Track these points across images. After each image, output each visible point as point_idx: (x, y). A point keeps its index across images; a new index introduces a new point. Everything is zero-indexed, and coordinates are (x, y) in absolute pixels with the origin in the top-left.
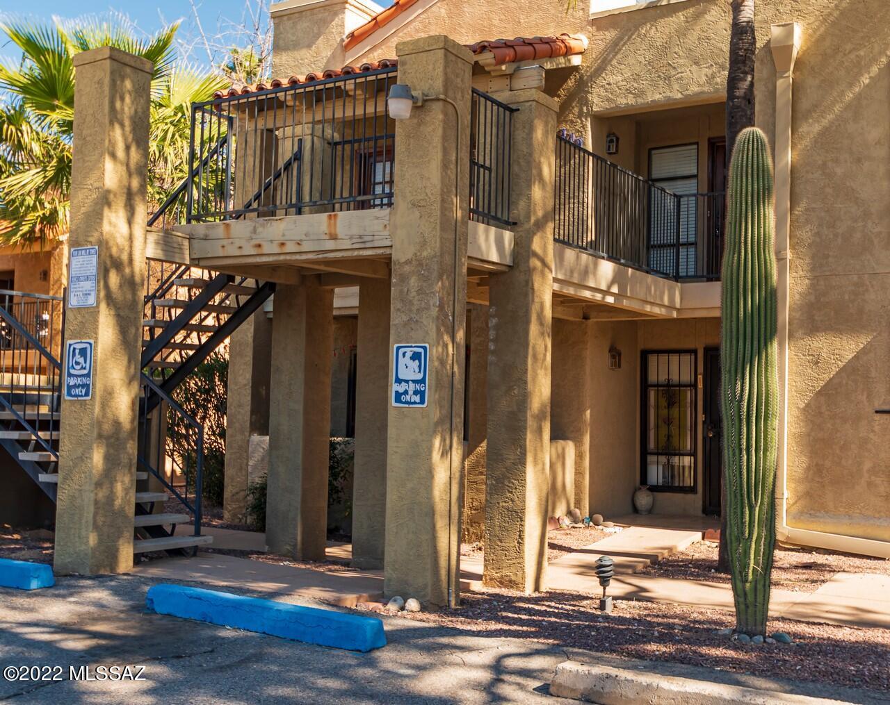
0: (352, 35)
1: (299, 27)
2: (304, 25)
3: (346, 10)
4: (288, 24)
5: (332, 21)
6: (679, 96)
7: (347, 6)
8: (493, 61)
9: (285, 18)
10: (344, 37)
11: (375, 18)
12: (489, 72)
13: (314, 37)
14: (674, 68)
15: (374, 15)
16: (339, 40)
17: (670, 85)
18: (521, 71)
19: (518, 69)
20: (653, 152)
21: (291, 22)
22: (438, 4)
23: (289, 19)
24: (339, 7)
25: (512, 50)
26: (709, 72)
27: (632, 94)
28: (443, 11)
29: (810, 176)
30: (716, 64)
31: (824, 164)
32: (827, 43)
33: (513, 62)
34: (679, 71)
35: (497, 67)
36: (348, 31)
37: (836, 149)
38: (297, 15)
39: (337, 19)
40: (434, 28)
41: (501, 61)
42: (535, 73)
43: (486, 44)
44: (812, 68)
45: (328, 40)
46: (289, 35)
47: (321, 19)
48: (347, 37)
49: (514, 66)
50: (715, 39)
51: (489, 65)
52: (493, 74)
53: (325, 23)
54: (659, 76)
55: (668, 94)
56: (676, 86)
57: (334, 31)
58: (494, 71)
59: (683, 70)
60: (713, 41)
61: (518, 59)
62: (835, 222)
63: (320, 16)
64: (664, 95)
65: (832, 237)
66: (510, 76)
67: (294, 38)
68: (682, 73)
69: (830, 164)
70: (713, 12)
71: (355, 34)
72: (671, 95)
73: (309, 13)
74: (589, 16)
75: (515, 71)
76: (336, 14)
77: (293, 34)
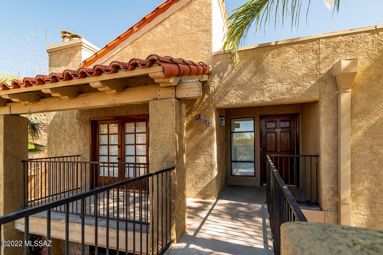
0: (85, 61)
1: (60, 57)
2: (63, 56)
3: (82, 49)
4: (56, 56)
5: (76, 54)
6: (269, 100)
7: (83, 47)
8: (162, 74)
9: (54, 53)
10: (81, 63)
11: (96, 53)
12: (158, 84)
13: (67, 62)
14: (266, 84)
15: (96, 52)
16: (79, 64)
17: (263, 94)
18: (183, 84)
19: (180, 82)
20: (232, 120)
21: (57, 55)
22: (128, 47)
23: (55, 54)
24: (78, 48)
25: (176, 66)
26: (289, 87)
27: (240, 97)
28: (131, 50)
29: (361, 153)
30: (293, 82)
31: (372, 146)
32: (372, 72)
33: (177, 76)
34: (269, 86)
35: (166, 80)
36: (83, 59)
37: (381, 137)
38: (59, 51)
39: (78, 54)
40: (126, 59)
41: (169, 75)
42: (196, 85)
43: (155, 57)
44: (362, 87)
45: (74, 64)
46: (56, 61)
47: (70, 54)
48: (83, 63)
49: (178, 79)
50: (292, 68)
51: (158, 78)
52: (161, 85)
53: (72, 55)
54: (256, 88)
55: (262, 98)
56: (267, 95)
57: (77, 59)
58: (162, 83)
59: (271, 85)
60: (291, 69)
61: (180, 74)
62: (380, 182)
63: (70, 52)
64: (260, 99)
65: (378, 191)
66: (175, 87)
67: (58, 63)
68: (271, 87)
69: (376, 147)
70: (291, 52)
71: (86, 61)
72: (264, 99)
73: (64, 50)
74: (212, 54)
75: (178, 83)
76: (77, 51)
77: (58, 61)
